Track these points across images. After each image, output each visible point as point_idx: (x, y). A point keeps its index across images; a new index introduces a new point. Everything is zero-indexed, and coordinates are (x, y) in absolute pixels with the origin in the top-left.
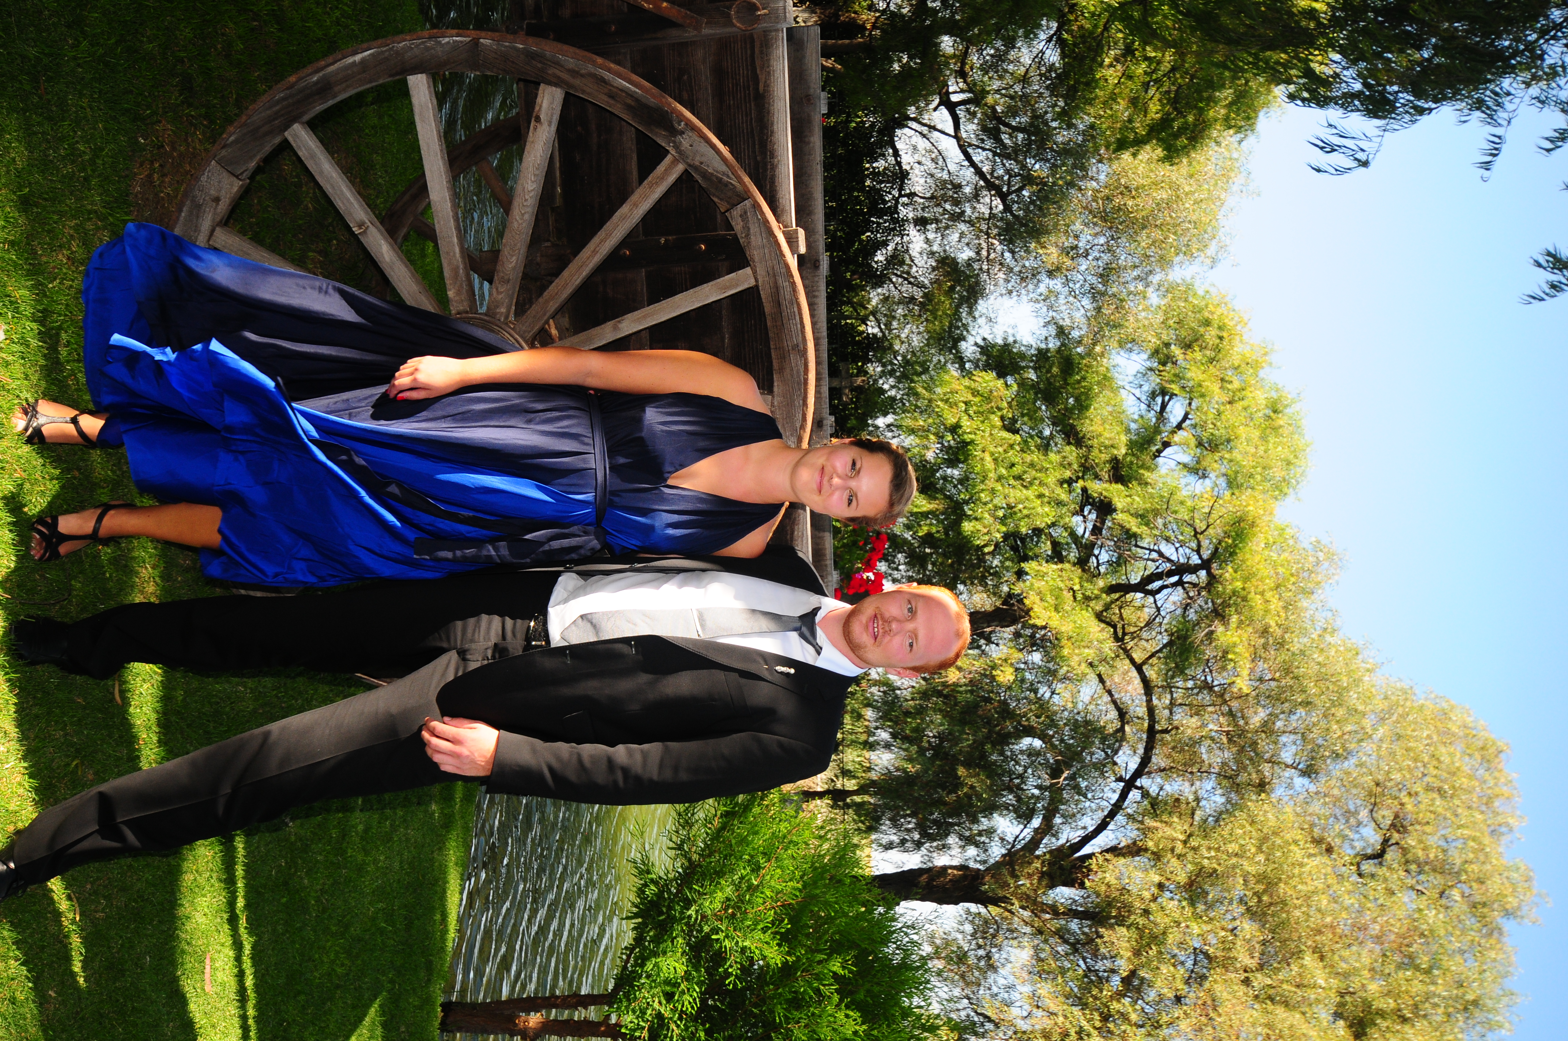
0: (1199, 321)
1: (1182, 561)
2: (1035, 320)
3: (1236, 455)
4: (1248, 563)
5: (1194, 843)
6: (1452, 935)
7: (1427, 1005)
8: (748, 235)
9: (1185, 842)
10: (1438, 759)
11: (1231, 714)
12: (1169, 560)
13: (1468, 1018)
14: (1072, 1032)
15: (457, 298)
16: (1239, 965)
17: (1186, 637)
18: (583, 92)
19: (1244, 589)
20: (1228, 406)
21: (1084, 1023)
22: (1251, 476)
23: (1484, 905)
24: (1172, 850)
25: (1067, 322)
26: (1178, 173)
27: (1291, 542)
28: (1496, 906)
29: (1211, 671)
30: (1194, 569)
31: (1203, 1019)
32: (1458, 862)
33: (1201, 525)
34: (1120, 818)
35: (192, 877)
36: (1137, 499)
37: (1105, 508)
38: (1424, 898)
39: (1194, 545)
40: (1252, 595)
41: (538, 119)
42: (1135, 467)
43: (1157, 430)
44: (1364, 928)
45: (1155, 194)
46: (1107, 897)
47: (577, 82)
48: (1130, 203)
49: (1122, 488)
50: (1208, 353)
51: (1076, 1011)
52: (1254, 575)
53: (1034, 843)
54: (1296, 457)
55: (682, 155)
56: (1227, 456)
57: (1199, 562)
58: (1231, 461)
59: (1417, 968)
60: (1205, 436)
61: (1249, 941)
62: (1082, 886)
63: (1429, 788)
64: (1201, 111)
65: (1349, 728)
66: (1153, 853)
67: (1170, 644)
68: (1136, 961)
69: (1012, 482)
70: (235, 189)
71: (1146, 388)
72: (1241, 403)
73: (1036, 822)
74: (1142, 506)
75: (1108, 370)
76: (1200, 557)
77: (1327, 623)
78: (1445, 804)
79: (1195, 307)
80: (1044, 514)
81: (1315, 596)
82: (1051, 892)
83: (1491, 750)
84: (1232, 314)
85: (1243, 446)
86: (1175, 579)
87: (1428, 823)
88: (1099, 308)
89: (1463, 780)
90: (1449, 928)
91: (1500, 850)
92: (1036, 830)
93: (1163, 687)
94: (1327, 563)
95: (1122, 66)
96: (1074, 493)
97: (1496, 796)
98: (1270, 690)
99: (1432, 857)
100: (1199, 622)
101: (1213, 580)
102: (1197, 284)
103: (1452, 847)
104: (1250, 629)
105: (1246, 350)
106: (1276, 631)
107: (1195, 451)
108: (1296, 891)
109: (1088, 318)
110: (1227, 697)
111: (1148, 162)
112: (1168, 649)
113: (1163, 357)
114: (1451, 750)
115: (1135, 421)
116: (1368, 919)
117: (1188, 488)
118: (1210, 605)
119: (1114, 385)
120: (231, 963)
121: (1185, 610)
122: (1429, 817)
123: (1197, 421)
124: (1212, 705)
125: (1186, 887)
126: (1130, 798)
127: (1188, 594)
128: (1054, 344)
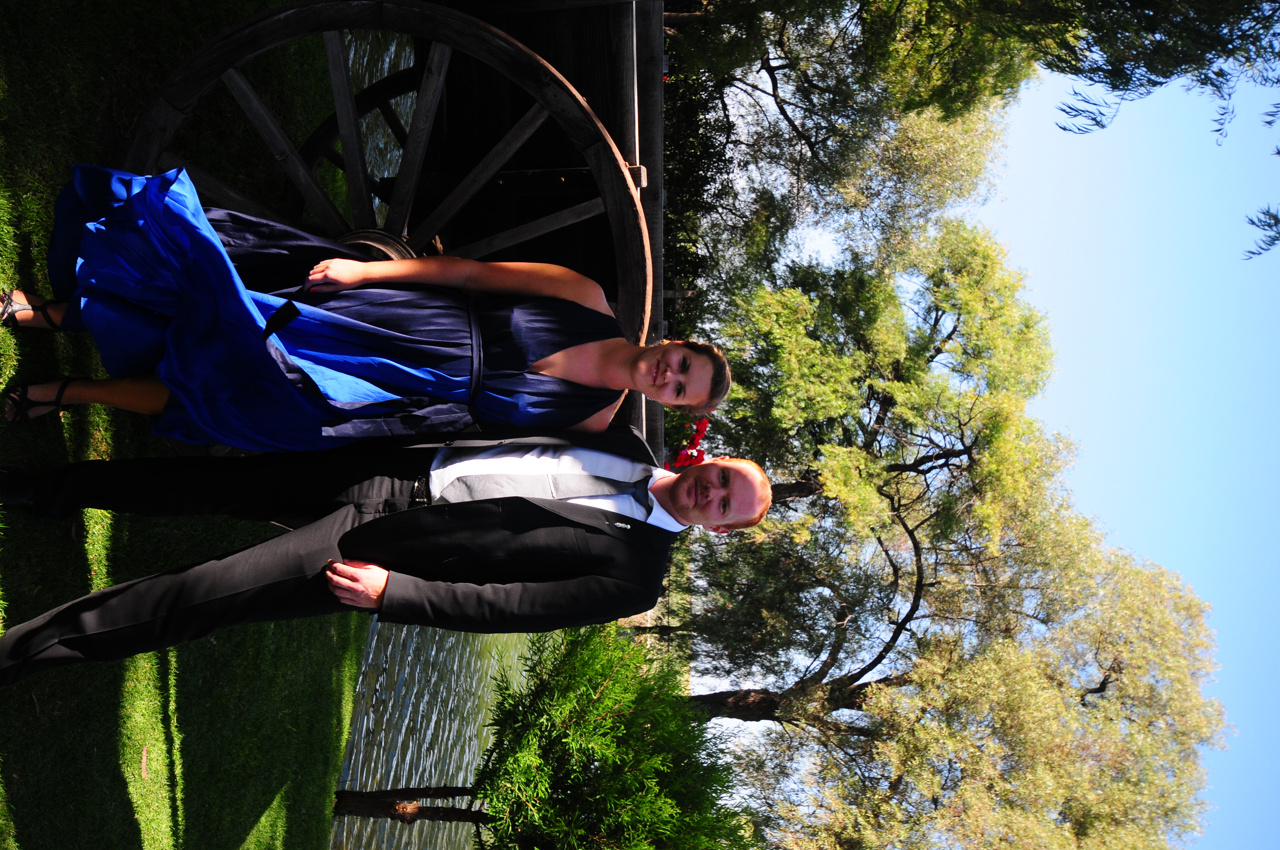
0: (967, 251)
1: (948, 447)
3: (994, 362)
4: (1002, 450)
5: (950, 676)
6: (1157, 755)
7: (1135, 812)
8: (600, 171)
9: (943, 676)
10: (1150, 615)
11: (984, 572)
12: (938, 446)
13: (1167, 822)
16: (984, 775)
17: (950, 509)
18: (467, 49)
19: (997, 471)
20: (989, 322)
21: (860, 818)
22: (1006, 379)
23: (1183, 734)
24: (933, 682)
25: (862, 250)
26: (954, 130)
27: (1037, 434)
28: (1193, 735)
29: (970, 538)
30: (958, 454)
31: (956, 819)
32: (1164, 699)
33: (964, 418)
34: (891, 655)
35: (133, 685)
36: (914, 395)
37: (887, 402)
38: (1136, 725)
39: (958, 434)
40: (1004, 476)
41: (430, 71)
42: (912, 369)
43: (931, 340)
44: (1086, 748)
45: (935, 147)
46: (880, 718)
47: (462, 41)
48: (915, 153)
49: (902, 385)
50: (974, 278)
51: (854, 810)
52: (1006, 459)
53: (823, 672)
54: (1043, 363)
55: (547, 103)
56: (987, 362)
57: (962, 448)
58: (990, 366)
59: (1128, 781)
60: (970, 345)
61: (993, 756)
62: (860, 708)
63: (1144, 638)
64: (974, 80)
66: (917, 684)
67: (937, 513)
68: (903, 769)
69: (812, 379)
70: (180, 121)
71: (923, 305)
72: (1000, 319)
73: (824, 656)
74: (918, 400)
75: (893, 290)
76: (963, 444)
77: (1063, 500)
78: (1156, 651)
79: (965, 239)
80: (837, 406)
81: (1055, 478)
82: (834, 713)
83: (1194, 610)
84: (994, 247)
85: (999, 354)
86: (942, 461)
87: (1139, 668)
88: (887, 240)
89: (1171, 633)
90: (1155, 749)
91: (1198, 690)
92: (824, 662)
93: (930, 549)
94: (1065, 452)
95: (911, 41)
96: (862, 389)
97: (1197, 646)
98: (1016, 553)
99: (1141, 694)
100: (960, 497)
101: (973, 463)
102: (967, 220)
103: (1160, 685)
104: (1001, 504)
105: (1005, 276)
106: (1022, 505)
107: (961, 357)
108: (1032, 717)
109: (879, 247)
110: (982, 558)
111: (930, 120)
112: (935, 519)
113: (937, 280)
114: (1162, 608)
115: (913, 332)
116: (1090, 741)
117: (954, 386)
118: (970, 483)
119: (897, 302)
120: (163, 755)
121: (949, 487)
122: (1141, 662)
123: (963, 333)
124: (970, 564)
125: (944, 712)
126: (900, 638)
127: (952, 474)
128: (849, 267)
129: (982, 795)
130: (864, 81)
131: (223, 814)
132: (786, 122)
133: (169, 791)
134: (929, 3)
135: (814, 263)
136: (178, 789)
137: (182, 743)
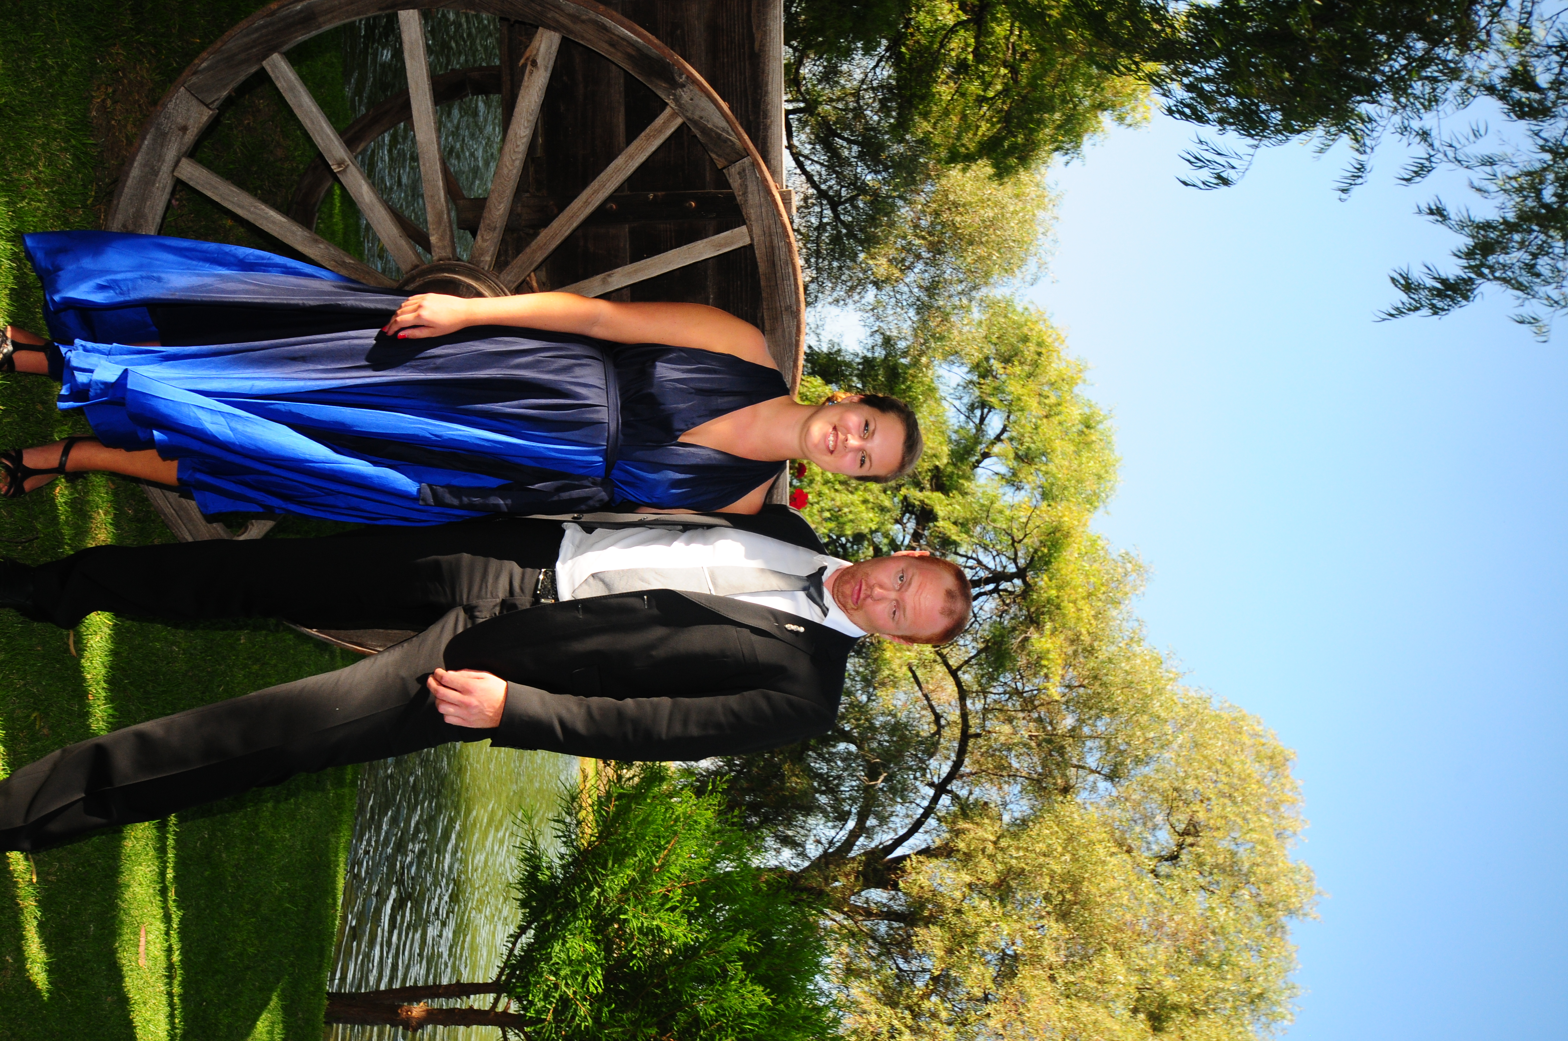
0: (1018, 336)
1: (999, 569)
2: (862, 329)
3: (1051, 467)
4: (1063, 572)
5: (1003, 844)
6: (1240, 932)
7: (1217, 1000)
8: (745, 193)
9: (995, 843)
10: (1229, 766)
11: (1040, 720)
12: (987, 568)
13: (1253, 1010)
14: (885, 1030)
15: (440, 244)
16: (1045, 963)
17: (1001, 643)
18: (583, 38)
19: (1058, 597)
20: (1045, 420)
21: (895, 1022)
22: (1066, 488)
23: (1270, 905)
24: (983, 851)
25: (895, 333)
26: (1003, 192)
27: (1102, 553)
28: (1280, 906)
29: (1022, 678)
30: (1009, 578)
31: (1013, 1014)
32: (1246, 866)
33: (1019, 535)
34: (932, 822)
36: (957, 507)
37: (926, 515)
38: (1216, 897)
39: (1010, 553)
40: (1065, 604)
41: (534, 63)
42: (955, 477)
43: (977, 441)
44: (1160, 926)
45: (982, 212)
46: (921, 897)
47: (577, 28)
48: (958, 219)
49: (943, 497)
50: (1026, 368)
51: (888, 1011)
52: (1068, 584)
53: (849, 843)
54: (1107, 472)
55: (681, 108)
56: (1043, 468)
57: (1014, 570)
58: (1047, 473)
59: (1208, 965)
60: (1022, 450)
61: (1056, 939)
62: (895, 887)
63: (1221, 794)
64: (1032, 131)
65: (1152, 735)
66: (964, 853)
67: (985, 650)
68: (948, 960)
69: (837, 486)
70: (205, 118)
71: (966, 400)
72: (1057, 418)
73: (851, 824)
74: (962, 514)
75: (932, 381)
76: (1016, 564)
77: (1134, 632)
78: (1235, 809)
79: (1014, 323)
80: (868, 520)
81: (1122, 607)
82: (864, 894)
83: (1279, 758)
84: (1050, 331)
85: (1058, 460)
86: (991, 586)
87: (1218, 829)
88: (925, 321)
89: (1253, 786)
90: (1239, 926)
91: (1285, 852)
92: (851, 832)
93: (977, 692)
94: (1134, 574)
95: (955, 83)
96: (896, 500)
97: (1282, 802)
98: (1079, 696)
99: (1221, 861)
100: (1014, 629)
101: (1028, 588)
102: (1016, 301)
103: (1241, 849)
104: (1062, 637)
105: (1062, 367)
106: (1086, 638)
107: (1012, 463)
108: (1099, 889)
109: (914, 329)
110: (1036, 703)
111: (977, 179)
112: (983, 655)
113: (983, 371)
114: (1243, 757)
115: (956, 432)
116: (1164, 917)
117: (1006, 498)
118: (1025, 612)
119: (937, 396)
120: (161, 937)
121: (1001, 616)
122: (1220, 823)
123: (1014, 434)
124: (1022, 711)
125: (996, 887)
126: (941, 802)
127: (1003, 601)
128: (880, 353)
129: (1044, 983)
130: (902, 127)
131: (221, 1016)
132: (803, 177)
133: (167, 984)
134: (976, 38)
135: (835, 349)
136: (176, 982)
137: (181, 922)
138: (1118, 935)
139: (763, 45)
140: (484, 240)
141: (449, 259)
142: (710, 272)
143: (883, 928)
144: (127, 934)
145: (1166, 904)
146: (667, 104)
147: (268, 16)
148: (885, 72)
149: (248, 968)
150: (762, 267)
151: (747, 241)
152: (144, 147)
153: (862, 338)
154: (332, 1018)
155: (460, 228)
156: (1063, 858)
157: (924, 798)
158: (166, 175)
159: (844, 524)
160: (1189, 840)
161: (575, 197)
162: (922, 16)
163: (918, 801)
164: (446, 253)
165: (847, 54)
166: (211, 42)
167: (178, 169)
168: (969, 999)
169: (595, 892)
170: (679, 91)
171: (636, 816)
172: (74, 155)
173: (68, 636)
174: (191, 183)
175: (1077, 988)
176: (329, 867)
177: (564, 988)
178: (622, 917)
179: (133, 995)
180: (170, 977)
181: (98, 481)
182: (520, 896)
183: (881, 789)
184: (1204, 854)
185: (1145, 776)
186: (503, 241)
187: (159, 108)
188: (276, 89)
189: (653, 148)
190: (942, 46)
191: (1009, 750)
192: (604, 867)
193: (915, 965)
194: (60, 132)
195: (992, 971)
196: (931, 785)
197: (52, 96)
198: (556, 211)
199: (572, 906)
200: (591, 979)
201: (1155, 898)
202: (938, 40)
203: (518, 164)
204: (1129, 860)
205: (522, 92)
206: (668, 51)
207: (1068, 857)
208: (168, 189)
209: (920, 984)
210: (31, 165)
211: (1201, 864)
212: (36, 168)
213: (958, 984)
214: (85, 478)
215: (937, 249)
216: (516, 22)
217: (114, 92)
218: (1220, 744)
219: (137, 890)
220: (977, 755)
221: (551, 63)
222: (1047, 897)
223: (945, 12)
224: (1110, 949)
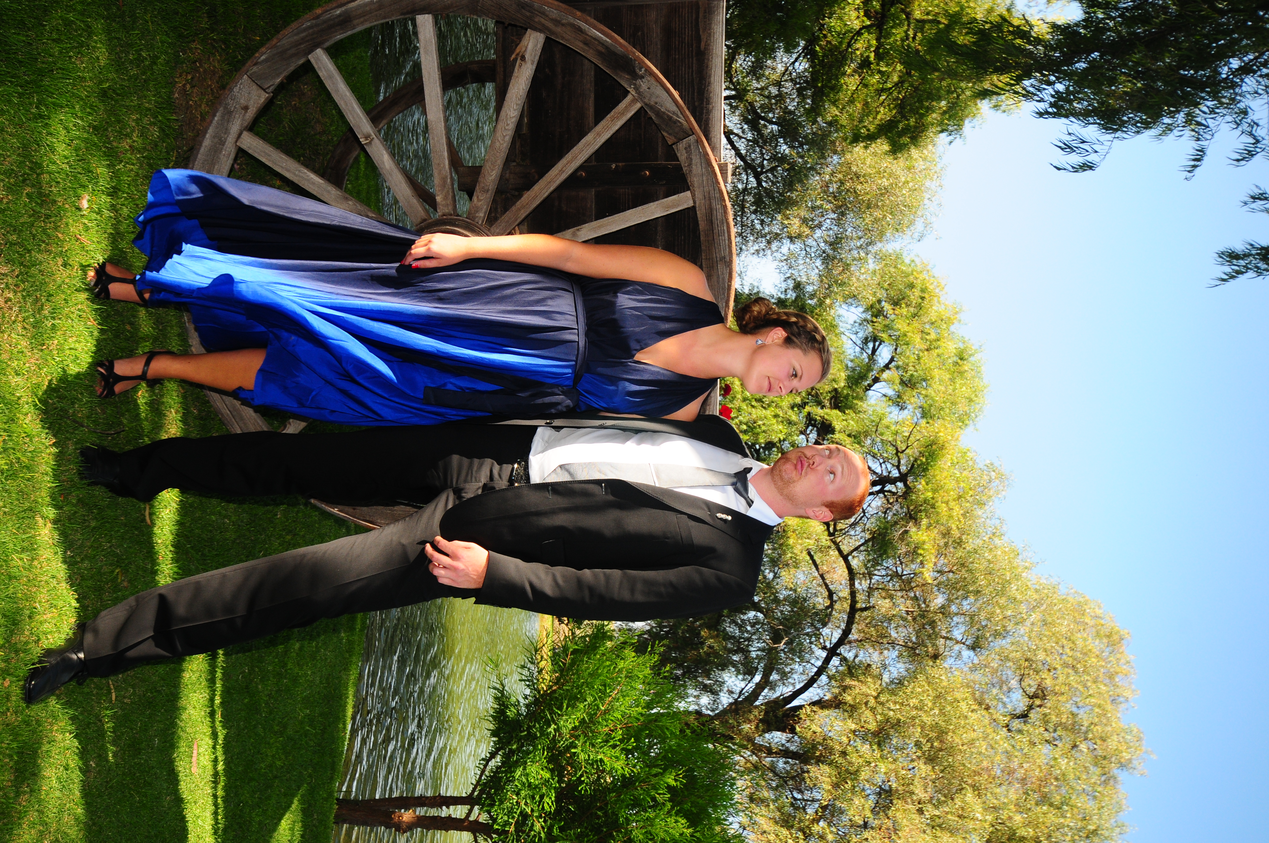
0: (905, 283)
1: (885, 474)
2: (778, 275)
3: (930, 391)
4: (937, 478)
5: (883, 698)
6: (1079, 779)
7: (1058, 833)
8: (690, 165)
9: (876, 698)
10: (1073, 642)
11: (916, 598)
15: (444, 203)
16: (915, 798)
17: (885, 534)
18: (563, 38)
19: (933, 498)
20: (926, 353)
21: (790, 841)
22: (942, 409)
23: (1105, 758)
24: (866, 704)
25: (804, 279)
26: (897, 166)
27: (970, 463)
28: (1113, 759)
29: (901, 563)
30: (893, 481)
31: (886, 840)
32: (1086, 724)
33: (902, 447)
34: (824, 678)
35: (188, 675)
36: (852, 423)
37: (825, 429)
38: (1058, 749)
39: (895, 461)
40: (939, 504)
41: (523, 58)
42: (850, 398)
43: (869, 368)
44: (1011, 772)
45: (880, 182)
46: (813, 740)
47: (559, 30)
48: (859, 187)
49: (840, 414)
50: (912, 309)
51: (785, 832)
52: (942, 487)
53: (755, 694)
54: (976, 396)
55: (640, 95)
56: (924, 392)
57: (897, 475)
58: (926, 396)
59: (1051, 805)
60: (907, 376)
61: (925, 778)
62: (793, 731)
63: (1066, 665)
64: (922, 116)
65: (1009, 613)
66: (850, 705)
67: (873, 539)
68: (834, 793)
69: (754, 403)
70: (262, 100)
71: (861, 335)
72: (936, 351)
73: (757, 678)
74: (856, 428)
75: (834, 319)
76: (899, 470)
77: (996, 528)
78: (1077, 678)
79: (903, 272)
80: (778, 431)
81: (987, 507)
82: (767, 735)
83: (1115, 637)
84: (932, 280)
85: (936, 385)
86: (878, 488)
87: (1063, 694)
88: (829, 269)
89: (1093, 660)
90: (1078, 773)
91: (1119, 715)
92: (757, 684)
93: (864, 574)
94: (997, 481)
95: (860, 76)
96: (802, 415)
97: (1117, 673)
98: (948, 580)
99: (1064, 721)
100: (896, 523)
101: (908, 490)
102: (905, 255)
103: (1081, 712)
104: (936, 531)
105: (942, 309)
106: (955, 533)
107: (898, 387)
108: (961, 739)
109: (820, 276)
110: (913, 584)
111: (875, 154)
112: (870, 544)
113: (876, 311)
114: (1085, 635)
115: (852, 361)
116: (1015, 764)
117: (891, 416)
118: (905, 510)
119: (837, 331)
120: (209, 750)
121: (885, 513)
122: (1064, 689)
123: (900, 363)
124: (901, 590)
125: (876, 734)
126: (832, 663)
127: (888, 500)
128: (792, 295)
129: (914, 816)
130: (815, 111)
131: (254, 815)
132: (733, 152)
133: (213, 788)
134: (878, 40)
135: (755, 291)
136: (220, 787)
137: (225, 739)
138: (976, 778)
139: (708, 45)
140: (479, 200)
141: (451, 215)
142: (659, 229)
143: (781, 764)
144: (183, 747)
145: (1016, 754)
146: (629, 92)
147: (314, 19)
148: (802, 66)
149: (276, 777)
150: (702, 225)
151: (691, 204)
152: (214, 122)
153: (777, 282)
154: (340, 820)
155: (460, 190)
156: (932, 713)
157: (818, 659)
158: (230, 145)
159: (758, 434)
160: (1038, 702)
161: (553, 166)
162: (833, 22)
163: (812, 661)
164: (448, 210)
165: (770, 52)
166: (268, 39)
167: (240, 140)
168: (852, 826)
169: (551, 730)
170: (639, 81)
171: (588, 668)
172: (160, 128)
173: (145, 508)
174: (250, 152)
175: (941, 820)
176: (341, 699)
177: (524, 806)
178: (573, 750)
179: (186, 795)
180: (216, 782)
181: (171, 386)
182: (492, 727)
183: (782, 650)
184: (1050, 714)
185: (1001, 648)
186: (494, 201)
187: (226, 91)
188: (318, 77)
189: (616, 128)
190: (849, 45)
191: (890, 620)
192: (560, 709)
193: (807, 795)
194: (150, 110)
195: (871, 803)
196: (824, 648)
197: (145, 81)
198: (537, 177)
199: (531, 738)
200: (546, 800)
201: (1009, 748)
202: (846, 41)
203: (508, 139)
204: (987, 716)
205: (513, 81)
206: (630, 48)
207: (937, 711)
208: (232, 156)
209: (810, 811)
210: (127, 136)
211: (1046, 722)
212: (131, 138)
213: (842, 813)
214: (162, 384)
215: (841, 212)
216: (510, 25)
217: (192, 78)
218: (1066, 623)
219: (192, 712)
220: (862, 626)
221: (537, 58)
222: (918, 744)
223: (852, 18)
224: (970, 790)
